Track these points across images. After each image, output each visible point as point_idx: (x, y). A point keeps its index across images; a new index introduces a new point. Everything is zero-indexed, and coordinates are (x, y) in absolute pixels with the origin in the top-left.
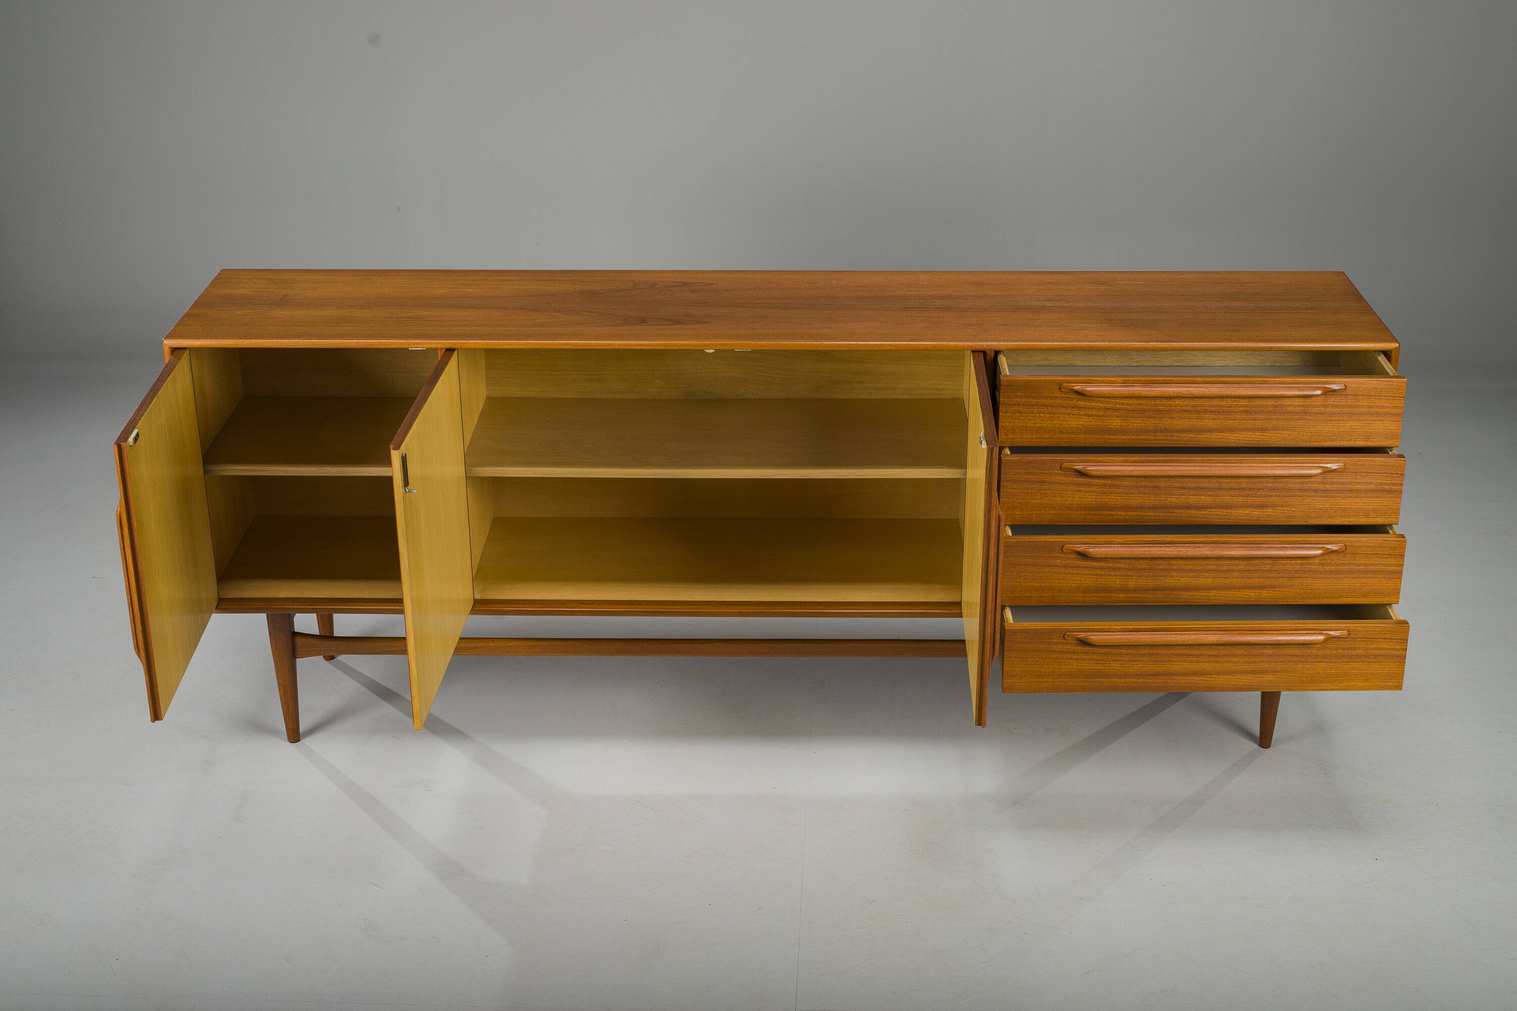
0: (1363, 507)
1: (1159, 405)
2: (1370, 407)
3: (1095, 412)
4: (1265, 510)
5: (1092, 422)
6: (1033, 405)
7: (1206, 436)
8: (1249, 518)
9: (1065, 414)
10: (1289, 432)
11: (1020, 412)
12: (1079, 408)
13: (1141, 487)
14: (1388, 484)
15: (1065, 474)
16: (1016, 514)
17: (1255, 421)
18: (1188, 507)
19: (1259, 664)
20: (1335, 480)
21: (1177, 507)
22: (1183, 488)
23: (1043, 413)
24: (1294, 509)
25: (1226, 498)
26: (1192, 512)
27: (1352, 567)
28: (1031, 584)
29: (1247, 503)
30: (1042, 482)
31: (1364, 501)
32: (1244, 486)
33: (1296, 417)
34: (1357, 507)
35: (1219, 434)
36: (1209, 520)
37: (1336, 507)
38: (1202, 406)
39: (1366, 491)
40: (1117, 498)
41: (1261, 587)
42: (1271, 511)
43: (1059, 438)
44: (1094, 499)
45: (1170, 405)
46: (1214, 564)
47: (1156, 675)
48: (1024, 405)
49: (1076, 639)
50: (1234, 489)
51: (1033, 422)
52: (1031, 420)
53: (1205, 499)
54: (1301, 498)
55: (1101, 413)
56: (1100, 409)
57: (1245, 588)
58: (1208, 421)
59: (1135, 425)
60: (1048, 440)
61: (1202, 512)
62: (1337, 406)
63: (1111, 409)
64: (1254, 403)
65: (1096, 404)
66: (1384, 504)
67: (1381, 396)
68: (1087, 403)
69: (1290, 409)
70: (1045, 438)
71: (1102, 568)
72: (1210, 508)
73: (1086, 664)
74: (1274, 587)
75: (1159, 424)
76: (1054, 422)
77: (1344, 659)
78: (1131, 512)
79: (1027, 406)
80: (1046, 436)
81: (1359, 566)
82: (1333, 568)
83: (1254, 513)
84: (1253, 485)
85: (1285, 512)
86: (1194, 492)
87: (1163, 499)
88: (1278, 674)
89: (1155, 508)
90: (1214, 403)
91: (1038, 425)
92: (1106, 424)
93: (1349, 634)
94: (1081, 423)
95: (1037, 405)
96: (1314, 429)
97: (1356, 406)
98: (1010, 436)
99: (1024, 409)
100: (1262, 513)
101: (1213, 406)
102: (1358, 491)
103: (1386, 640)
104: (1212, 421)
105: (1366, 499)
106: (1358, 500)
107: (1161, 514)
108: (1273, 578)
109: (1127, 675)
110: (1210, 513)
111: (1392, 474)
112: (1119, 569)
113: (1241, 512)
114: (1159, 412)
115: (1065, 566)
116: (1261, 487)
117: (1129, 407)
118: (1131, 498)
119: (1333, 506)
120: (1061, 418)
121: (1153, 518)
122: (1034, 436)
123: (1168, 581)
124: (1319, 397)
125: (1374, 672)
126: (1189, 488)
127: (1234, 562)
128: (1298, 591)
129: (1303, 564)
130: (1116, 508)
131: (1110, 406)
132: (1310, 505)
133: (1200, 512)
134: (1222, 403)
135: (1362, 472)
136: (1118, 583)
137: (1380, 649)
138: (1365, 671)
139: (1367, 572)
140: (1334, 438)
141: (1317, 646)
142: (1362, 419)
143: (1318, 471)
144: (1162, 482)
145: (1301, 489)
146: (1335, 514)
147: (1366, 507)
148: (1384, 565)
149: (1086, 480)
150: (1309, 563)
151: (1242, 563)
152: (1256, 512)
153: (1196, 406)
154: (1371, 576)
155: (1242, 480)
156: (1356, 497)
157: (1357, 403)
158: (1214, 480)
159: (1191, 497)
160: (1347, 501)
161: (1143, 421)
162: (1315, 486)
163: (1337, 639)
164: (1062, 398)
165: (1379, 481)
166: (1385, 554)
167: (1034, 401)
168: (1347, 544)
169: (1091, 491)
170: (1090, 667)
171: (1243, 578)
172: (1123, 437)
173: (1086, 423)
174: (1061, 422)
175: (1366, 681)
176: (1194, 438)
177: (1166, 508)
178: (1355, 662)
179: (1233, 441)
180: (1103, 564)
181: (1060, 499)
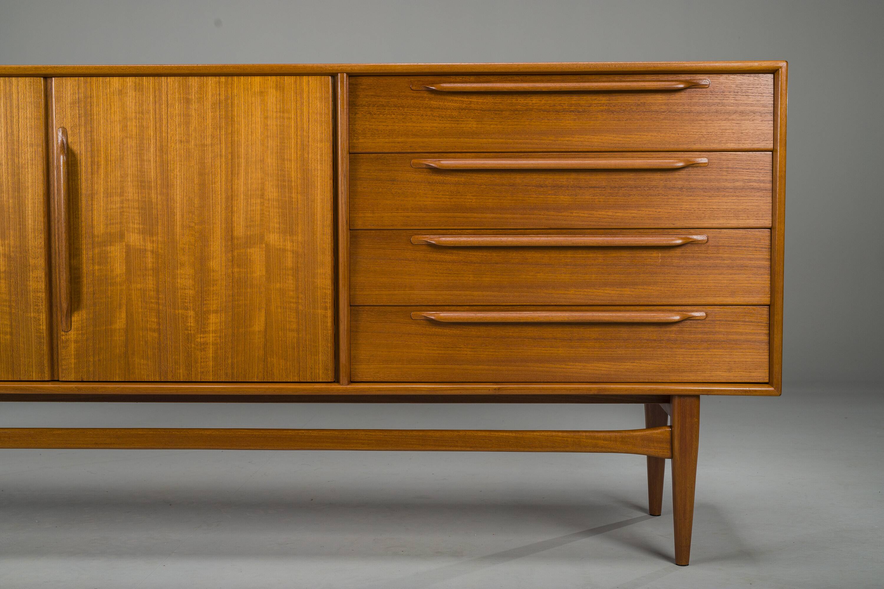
0: (733, 207)
3: (448, 113)
4: (627, 211)
5: (446, 124)
7: (567, 139)
8: (612, 219)
9: (418, 115)
10: (655, 134)
12: (432, 109)
14: (755, 181)
15: (416, 171)
16: (369, 217)
17: (618, 122)
18: (547, 208)
19: (616, 350)
20: (700, 177)
21: (536, 208)
22: (541, 186)
23: (394, 114)
24: (660, 210)
25: (587, 197)
26: (552, 213)
27: (717, 261)
28: (381, 280)
29: (609, 203)
30: (393, 180)
31: (733, 201)
32: (604, 184)
34: (725, 207)
35: (581, 136)
38: (560, 105)
39: (735, 188)
41: (622, 284)
42: (635, 212)
44: (448, 200)
47: (508, 361)
49: (423, 318)
50: (594, 188)
52: (382, 121)
53: (564, 198)
54: (666, 197)
55: (455, 113)
57: (605, 285)
58: (567, 122)
59: (492, 126)
60: (401, 144)
61: (563, 214)
62: (704, 104)
63: (465, 110)
64: (616, 102)
65: (449, 104)
66: (755, 203)
67: (748, 93)
68: (441, 103)
69: (654, 108)
70: (398, 143)
71: (453, 262)
72: (571, 209)
73: (435, 349)
74: (636, 284)
75: (516, 125)
76: (406, 124)
77: (705, 345)
78: (487, 213)
79: (377, 106)
80: (400, 140)
81: (724, 260)
82: (697, 262)
83: (617, 214)
84: (614, 181)
85: (651, 213)
86: (552, 191)
87: (521, 198)
89: (513, 210)
91: (390, 127)
92: (462, 126)
93: (708, 315)
95: (387, 105)
97: (723, 105)
98: (360, 140)
99: (374, 110)
100: (626, 215)
101: (572, 104)
102: (725, 189)
103: (746, 323)
104: (572, 121)
105: (734, 198)
106: (725, 199)
107: (519, 216)
108: (633, 273)
109: (478, 361)
110: (571, 214)
112: (471, 262)
113: (603, 213)
114: (516, 112)
115: (415, 260)
116: (623, 185)
117: (484, 106)
118: (487, 197)
120: (413, 120)
122: (386, 140)
123: (524, 276)
124: (683, 93)
125: (737, 360)
126: (547, 187)
127: (591, 254)
128: (662, 289)
129: (665, 257)
130: (472, 210)
131: (464, 106)
132: (676, 206)
133: (560, 214)
134: (582, 102)
135: (728, 168)
136: (471, 278)
137: (742, 334)
138: (727, 360)
139: (733, 267)
140: (704, 139)
141: (674, 328)
142: (730, 118)
143: (681, 164)
144: (518, 178)
145: (665, 187)
146: (703, 215)
147: (736, 207)
148: (751, 259)
149: (438, 177)
150: (671, 257)
151: (599, 256)
152: (620, 214)
153: (555, 106)
154: (738, 272)
155: (602, 177)
156: (724, 196)
157: (724, 101)
158: (573, 176)
159: (549, 196)
160: (714, 201)
161: (501, 122)
162: (680, 183)
163: (695, 322)
164: (414, 97)
165: (747, 178)
166: (750, 247)
167: (385, 100)
168: (709, 235)
169: (445, 191)
170: (440, 352)
171: (601, 273)
172: (481, 140)
173: (440, 125)
174: (413, 124)
175: (729, 371)
176: (555, 141)
177: (525, 209)
178: (716, 348)
179: (596, 144)
180: (454, 258)
181: (413, 199)
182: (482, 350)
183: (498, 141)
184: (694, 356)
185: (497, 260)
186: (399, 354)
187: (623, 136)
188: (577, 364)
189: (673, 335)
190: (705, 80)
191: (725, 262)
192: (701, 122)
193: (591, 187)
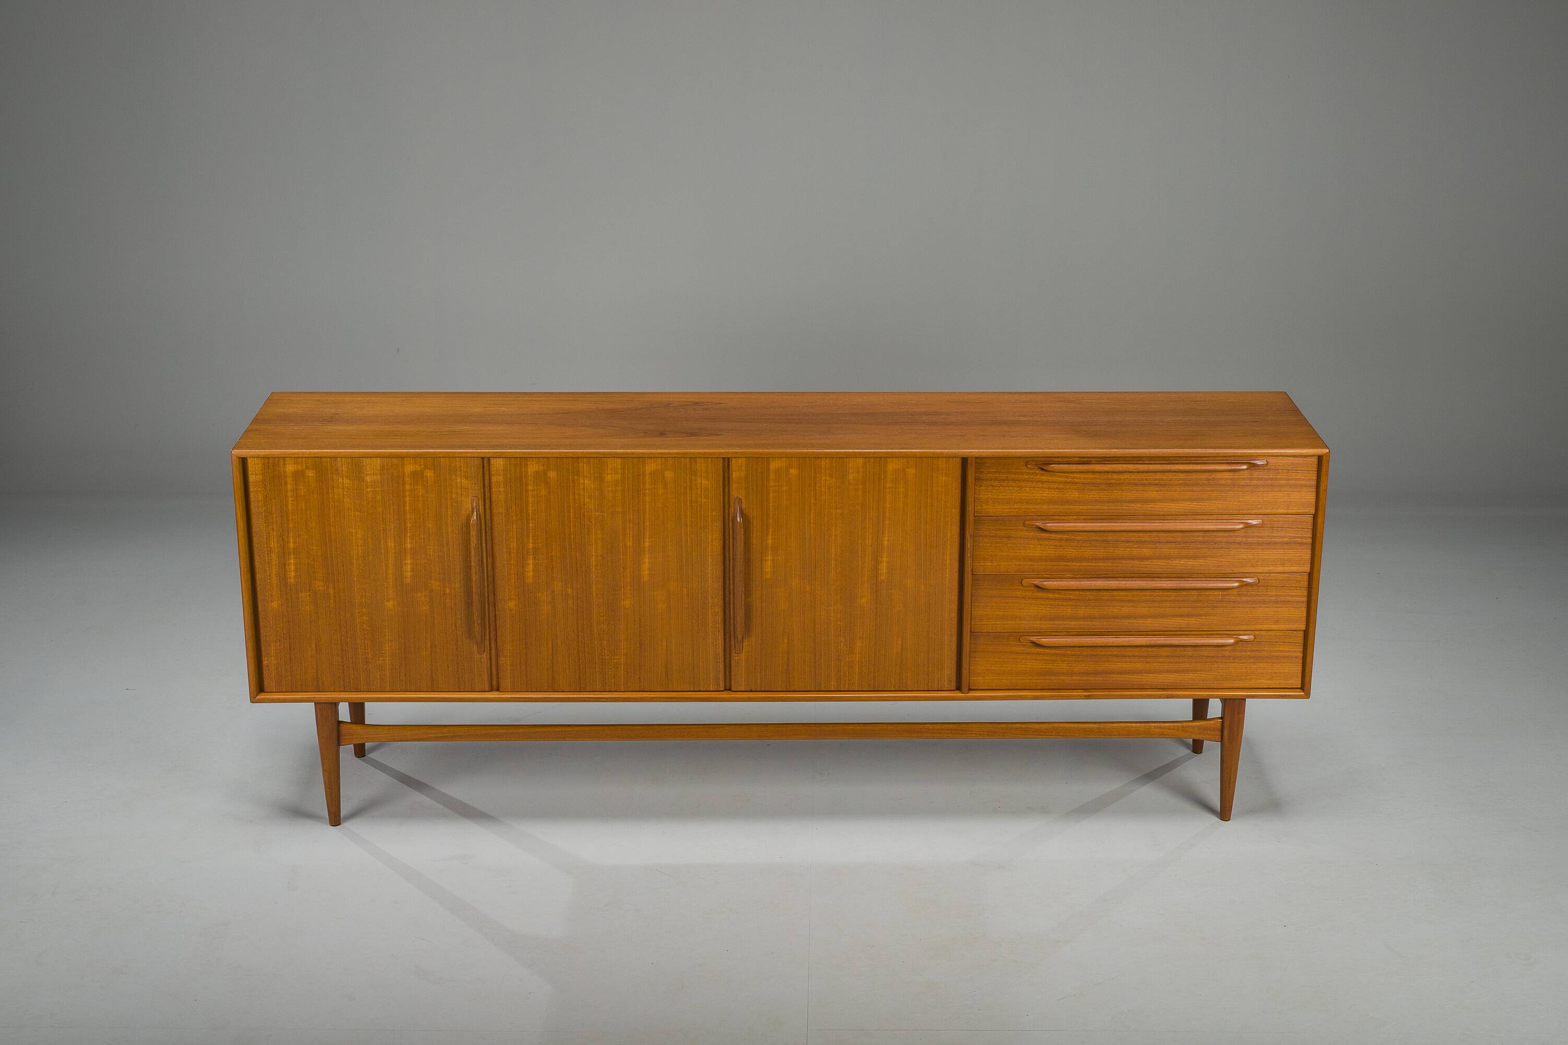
0: (1280, 557)
1: (1110, 479)
2: (1288, 480)
3: (1056, 486)
5: (1054, 495)
6: (1003, 480)
7: (1151, 506)
8: (1184, 568)
9: (1031, 487)
10: (1222, 502)
11: (992, 486)
12: (1043, 482)
13: (1092, 540)
14: (1299, 537)
15: (1028, 530)
16: (987, 565)
17: (1191, 493)
18: (1132, 558)
19: (1182, 664)
20: (1255, 535)
21: (1123, 558)
22: (1128, 541)
23: (1012, 487)
24: (1223, 560)
25: (1164, 550)
26: (1137, 563)
27: (1264, 598)
28: (996, 613)
29: (1182, 554)
30: (1009, 537)
31: (1280, 553)
32: (1179, 539)
33: (1228, 489)
34: (1274, 557)
35: (1162, 504)
37: (1258, 558)
38: (1146, 480)
39: (1282, 544)
40: (1072, 550)
41: (1189, 616)
42: (1203, 561)
43: (1026, 508)
44: (1053, 552)
45: (1120, 479)
46: (1150, 596)
47: (1096, 673)
48: (995, 480)
49: (1030, 641)
50: (1171, 542)
51: (1004, 494)
52: (1002, 492)
53: (1146, 552)
54: (1227, 550)
55: (1061, 486)
56: (1061, 483)
57: (1175, 616)
58: (1152, 493)
60: (1017, 510)
61: (1145, 563)
62: (1261, 479)
63: (1069, 483)
64: (1191, 477)
65: (1056, 478)
66: (1297, 555)
67: (1297, 470)
68: (1052, 479)
69: (1220, 483)
70: (1014, 509)
71: (1055, 599)
72: (1151, 559)
73: (1038, 664)
74: (1201, 615)
75: (1111, 495)
76: (1021, 495)
77: (1252, 660)
78: (1084, 563)
79: (998, 480)
80: (1016, 507)
81: (1271, 597)
82: (1249, 598)
83: (1188, 563)
84: (1186, 538)
85: (1215, 562)
87: (1111, 551)
88: (1198, 673)
89: (1105, 559)
90: (1157, 477)
91: (1008, 497)
92: (1066, 496)
93: (1255, 638)
94: (1045, 495)
95: (1007, 480)
96: (1242, 499)
97: (1277, 479)
98: (984, 507)
99: (996, 483)
100: (1195, 563)
101: (1156, 480)
102: (1276, 543)
103: (1286, 644)
104: (1155, 492)
105: (1282, 550)
106: (1274, 551)
107: (1110, 564)
108: (1199, 607)
109: (1072, 674)
110: (1152, 563)
111: (1303, 528)
112: (1070, 600)
113: (1177, 562)
114: (1112, 485)
115: (1024, 598)
116: (1193, 541)
117: (1084, 480)
118: (1084, 550)
119: (1254, 557)
120: (1027, 491)
122: (1006, 507)
123: (1112, 610)
124: (1245, 471)
125: (1276, 671)
126: (1132, 541)
127: (1165, 592)
128: (1221, 619)
129: (1224, 595)
130: (1072, 560)
131: (1069, 480)
132: (1236, 557)
133: (1143, 563)
134: (1163, 477)
135: (1277, 527)
136: (1069, 612)
138: (1269, 671)
139: (1278, 602)
140: (1260, 507)
141: (1229, 648)
142: (1281, 489)
143: (1240, 526)
144: (1110, 536)
145: (1227, 542)
146: (1254, 564)
147: (1282, 557)
148: (1292, 596)
149: (1045, 536)
150: (1230, 596)
151: (1172, 596)
152: (1191, 562)
153: (1141, 480)
154: (1281, 606)
156: (1274, 549)
157: (1276, 476)
158: (1154, 535)
159: (1134, 549)
160: (1265, 552)
161: (1098, 493)
162: (1239, 539)
163: (1245, 643)
164: (1028, 474)
165: (1292, 535)
166: (1292, 587)
167: (1003, 476)
168: (1260, 578)
169: (1051, 545)
170: (1042, 667)
171: (1174, 607)
172: (1081, 507)
173: (1049, 495)
174: (1027, 494)
175: (1270, 679)
176: (1141, 507)
177: (1115, 559)
178: (1261, 663)
179: (1174, 510)
180: (1056, 596)
181: (1024, 551)
182: (1075, 665)
183: (1095, 507)
184: (1244, 669)
185: (1091, 597)
186: (1009, 668)
187: (1195, 504)
188: (1151, 675)
189: (1228, 655)
190: (1264, 460)
192: (1258, 493)
193: (1168, 542)
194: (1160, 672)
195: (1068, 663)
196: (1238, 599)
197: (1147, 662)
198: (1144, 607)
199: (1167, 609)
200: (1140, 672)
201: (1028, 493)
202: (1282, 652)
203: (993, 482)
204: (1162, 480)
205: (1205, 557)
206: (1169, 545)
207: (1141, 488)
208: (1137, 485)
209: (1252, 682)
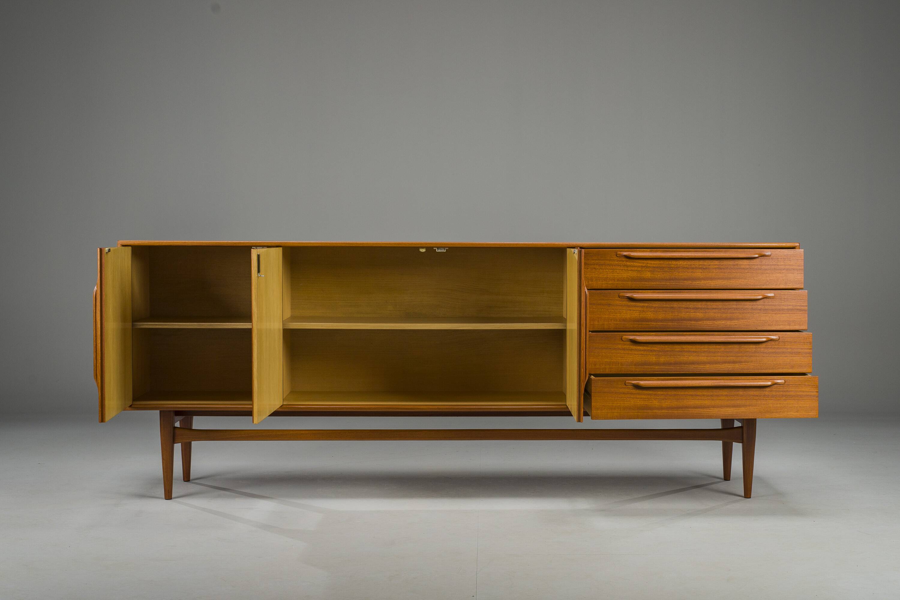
0: (787, 319)
1: (671, 264)
2: (786, 266)
3: (636, 269)
4: (733, 321)
5: (634, 274)
6: (602, 265)
7: (698, 282)
8: (725, 326)
9: (620, 270)
11: (595, 269)
12: (627, 266)
13: (664, 307)
14: (798, 306)
15: (621, 300)
17: (724, 274)
18: (691, 320)
20: (770, 303)
21: (684, 319)
22: (687, 308)
23: (608, 269)
24: (749, 321)
25: (711, 314)
26: (693, 322)
27: (784, 350)
28: (605, 360)
29: (723, 317)
30: (609, 305)
31: (787, 316)
32: (720, 307)
33: (746, 271)
34: (783, 319)
35: (705, 281)
36: (702, 327)
37: (772, 319)
38: (694, 265)
39: (788, 310)
40: (651, 314)
41: (734, 362)
42: (737, 322)
43: (617, 284)
44: (638, 315)
45: (677, 265)
46: (708, 347)
48: (597, 265)
49: (632, 385)
50: (715, 309)
51: (603, 274)
52: (601, 273)
53: (699, 315)
54: (752, 314)
55: (639, 269)
56: (639, 267)
57: (725, 362)
58: (698, 274)
59: (659, 276)
60: (611, 285)
62: (768, 265)
63: (645, 267)
64: (723, 263)
65: (636, 264)
66: (798, 318)
67: (790, 259)
68: (632, 264)
69: (742, 267)
70: (610, 284)
71: (644, 350)
72: (704, 320)
73: (638, 401)
74: (742, 362)
75: (671, 275)
76: (614, 275)
77: (784, 398)
78: (659, 322)
79: (599, 265)
80: (610, 283)
81: (788, 349)
82: (774, 350)
83: (727, 323)
84: (725, 306)
85: (744, 322)
86: (693, 311)
87: (677, 315)
88: (747, 407)
89: (672, 320)
90: (701, 263)
91: (605, 276)
92: (643, 275)
93: (785, 383)
94: (629, 275)
95: (604, 265)
96: (756, 278)
97: (778, 265)
98: (590, 283)
99: (597, 267)
100: (732, 323)
101: (700, 265)
102: (783, 310)
103: (806, 386)
104: (700, 274)
105: (788, 314)
106: (783, 315)
107: (676, 324)
108: (740, 356)
109: (662, 408)
112: (654, 351)
114: (671, 268)
115: (624, 349)
116: (730, 308)
117: (654, 266)
118: (659, 314)
119: (770, 319)
120: (618, 272)
121: (672, 326)
122: (603, 283)
123: (682, 358)
124: (757, 259)
125: (801, 406)
126: (690, 308)
127: (718, 347)
128: (755, 364)
129: (757, 348)
130: (650, 320)
131: (644, 265)
132: (758, 319)
133: (698, 323)
134: (705, 264)
135: (785, 299)
136: (654, 359)
137: (803, 392)
138: (796, 406)
139: (792, 353)
140: (768, 283)
141: (768, 389)
142: (781, 272)
143: (760, 297)
144: (675, 304)
145: (752, 309)
146: (772, 323)
147: (789, 319)
148: (802, 349)
149: (633, 303)
150: (760, 348)
151: (722, 347)
152: (728, 323)
153: (691, 265)
154: (795, 355)
155: (719, 303)
156: (783, 313)
157: (778, 263)
158: (704, 303)
159: (691, 313)
160: (777, 316)
161: (663, 274)
162: (760, 307)
163: (779, 385)
164: (618, 261)
165: (794, 304)
166: (801, 342)
167: (603, 262)
168: (780, 336)
169: (636, 310)
170: (641, 403)
171: (724, 356)
172: (653, 283)
173: (631, 275)
174: (618, 275)
175: (797, 412)
176: (691, 284)
177: (678, 320)
178: (790, 400)
179: (713, 285)
180: (645, 348)
181: (620, 315)
182: (664, 402)
183: (661, 283)
184: (779, 404)
185: (668, 349)
186: (618, 405)
187: (726, 281)
188: (715, 409)
189: (767, 393)
190: (768, 252)
191: (788, 350)
192: (766, 274)
193: (713, 309)
194: (721, 407)
195: (658, 400)
196: (766, 350)
197: (713, 400)
198: (703, 356)
199: (719, 358)
200: (708, 407)
201: (618, 273)
202: (804, 392)
203: (595, 266)
204: (704, 265)
205: (738, 319)
206: (714, 311)
207: (691, 270)
208: (688, 268)
209: (784, 414)
